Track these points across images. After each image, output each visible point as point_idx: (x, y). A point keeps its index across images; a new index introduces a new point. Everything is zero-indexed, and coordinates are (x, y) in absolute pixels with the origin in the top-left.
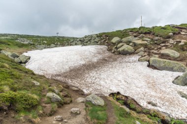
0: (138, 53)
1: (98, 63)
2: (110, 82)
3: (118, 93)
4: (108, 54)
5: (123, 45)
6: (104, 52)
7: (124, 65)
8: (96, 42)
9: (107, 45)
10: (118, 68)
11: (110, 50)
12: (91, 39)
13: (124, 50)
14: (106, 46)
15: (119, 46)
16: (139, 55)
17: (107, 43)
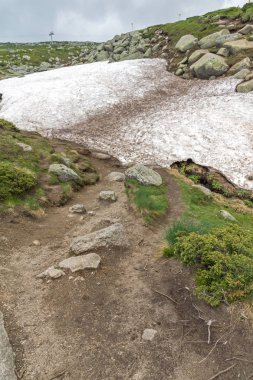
0: (236, 72)
1: (146, 100)
2: (172, 140)
3: (190, 161)
4: (168, 78)
5: (202, 55)
6: (159, 74)
7: (203, 102)
8: (140, 50)
9: (165, 57)
10: (190, 109)
11: (172, 69)
12: (129, 45)
13: (203, 67)
14: (163, 60)
15: (193, 56)
16: (238, 78)
17: (166, 51)
